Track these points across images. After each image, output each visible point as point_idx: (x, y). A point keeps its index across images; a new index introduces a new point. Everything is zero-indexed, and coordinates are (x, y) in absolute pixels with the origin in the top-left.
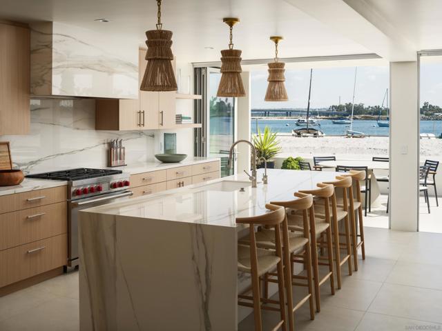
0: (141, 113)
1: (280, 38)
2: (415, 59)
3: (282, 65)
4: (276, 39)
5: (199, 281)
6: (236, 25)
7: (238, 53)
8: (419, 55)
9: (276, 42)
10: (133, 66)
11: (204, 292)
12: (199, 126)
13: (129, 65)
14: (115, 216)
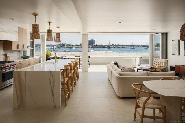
0: (18, 45)
1: (59, 27)
2: (87, 33)
3: (59, 34)
4: (58, 27)
5: (51, 85)
6: (51, 23)
7: (51, 30)
8: (88, 33)
9: (58, 28)
10: (17, 32)
11: (52, 87)
12: (33, 49)
13: (16, 31)
14: (26, 72)
